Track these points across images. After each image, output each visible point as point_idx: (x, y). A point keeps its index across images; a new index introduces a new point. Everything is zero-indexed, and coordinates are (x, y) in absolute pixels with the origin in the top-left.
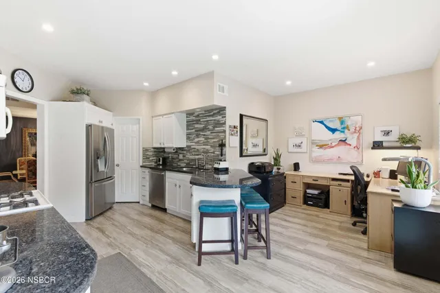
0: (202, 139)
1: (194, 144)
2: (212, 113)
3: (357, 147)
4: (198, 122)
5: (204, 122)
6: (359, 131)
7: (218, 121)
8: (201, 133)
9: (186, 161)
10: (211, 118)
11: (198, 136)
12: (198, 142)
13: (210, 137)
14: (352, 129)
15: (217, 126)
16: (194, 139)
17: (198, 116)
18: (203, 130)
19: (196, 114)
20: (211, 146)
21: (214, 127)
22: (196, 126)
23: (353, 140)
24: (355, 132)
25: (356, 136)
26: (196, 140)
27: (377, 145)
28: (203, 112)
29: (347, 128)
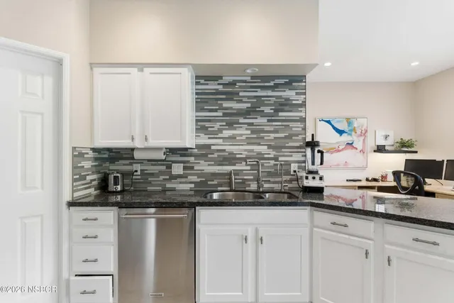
0: (243, 132)
1: (220, 141)
2: (272, 84)
3: (362, 151)
4: (231, 96)
5: (249, 97)
6: (364, 134)
7: (287, 99)
8: (242, 120)
9: (195, 179)
10: (270, 93)
11: (230, 125)
12: (233, 138)
13: (267, 128)
14: (359, 132)
15: (286, 108)
16: (220, 131)
17: (233, 84)
18: (246, 113)
19: (227, 79)
20: (270, 147)
21: (277, 111)
22: (226, 104)
23: (358, 144)
24: (361, 136)
25: (362, 138)
26: (227, 133)
27: (380, 149)
28: (248, 79)
29: (354, 130)
